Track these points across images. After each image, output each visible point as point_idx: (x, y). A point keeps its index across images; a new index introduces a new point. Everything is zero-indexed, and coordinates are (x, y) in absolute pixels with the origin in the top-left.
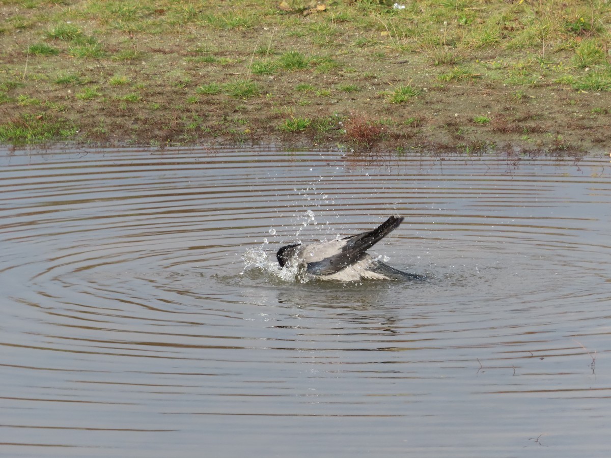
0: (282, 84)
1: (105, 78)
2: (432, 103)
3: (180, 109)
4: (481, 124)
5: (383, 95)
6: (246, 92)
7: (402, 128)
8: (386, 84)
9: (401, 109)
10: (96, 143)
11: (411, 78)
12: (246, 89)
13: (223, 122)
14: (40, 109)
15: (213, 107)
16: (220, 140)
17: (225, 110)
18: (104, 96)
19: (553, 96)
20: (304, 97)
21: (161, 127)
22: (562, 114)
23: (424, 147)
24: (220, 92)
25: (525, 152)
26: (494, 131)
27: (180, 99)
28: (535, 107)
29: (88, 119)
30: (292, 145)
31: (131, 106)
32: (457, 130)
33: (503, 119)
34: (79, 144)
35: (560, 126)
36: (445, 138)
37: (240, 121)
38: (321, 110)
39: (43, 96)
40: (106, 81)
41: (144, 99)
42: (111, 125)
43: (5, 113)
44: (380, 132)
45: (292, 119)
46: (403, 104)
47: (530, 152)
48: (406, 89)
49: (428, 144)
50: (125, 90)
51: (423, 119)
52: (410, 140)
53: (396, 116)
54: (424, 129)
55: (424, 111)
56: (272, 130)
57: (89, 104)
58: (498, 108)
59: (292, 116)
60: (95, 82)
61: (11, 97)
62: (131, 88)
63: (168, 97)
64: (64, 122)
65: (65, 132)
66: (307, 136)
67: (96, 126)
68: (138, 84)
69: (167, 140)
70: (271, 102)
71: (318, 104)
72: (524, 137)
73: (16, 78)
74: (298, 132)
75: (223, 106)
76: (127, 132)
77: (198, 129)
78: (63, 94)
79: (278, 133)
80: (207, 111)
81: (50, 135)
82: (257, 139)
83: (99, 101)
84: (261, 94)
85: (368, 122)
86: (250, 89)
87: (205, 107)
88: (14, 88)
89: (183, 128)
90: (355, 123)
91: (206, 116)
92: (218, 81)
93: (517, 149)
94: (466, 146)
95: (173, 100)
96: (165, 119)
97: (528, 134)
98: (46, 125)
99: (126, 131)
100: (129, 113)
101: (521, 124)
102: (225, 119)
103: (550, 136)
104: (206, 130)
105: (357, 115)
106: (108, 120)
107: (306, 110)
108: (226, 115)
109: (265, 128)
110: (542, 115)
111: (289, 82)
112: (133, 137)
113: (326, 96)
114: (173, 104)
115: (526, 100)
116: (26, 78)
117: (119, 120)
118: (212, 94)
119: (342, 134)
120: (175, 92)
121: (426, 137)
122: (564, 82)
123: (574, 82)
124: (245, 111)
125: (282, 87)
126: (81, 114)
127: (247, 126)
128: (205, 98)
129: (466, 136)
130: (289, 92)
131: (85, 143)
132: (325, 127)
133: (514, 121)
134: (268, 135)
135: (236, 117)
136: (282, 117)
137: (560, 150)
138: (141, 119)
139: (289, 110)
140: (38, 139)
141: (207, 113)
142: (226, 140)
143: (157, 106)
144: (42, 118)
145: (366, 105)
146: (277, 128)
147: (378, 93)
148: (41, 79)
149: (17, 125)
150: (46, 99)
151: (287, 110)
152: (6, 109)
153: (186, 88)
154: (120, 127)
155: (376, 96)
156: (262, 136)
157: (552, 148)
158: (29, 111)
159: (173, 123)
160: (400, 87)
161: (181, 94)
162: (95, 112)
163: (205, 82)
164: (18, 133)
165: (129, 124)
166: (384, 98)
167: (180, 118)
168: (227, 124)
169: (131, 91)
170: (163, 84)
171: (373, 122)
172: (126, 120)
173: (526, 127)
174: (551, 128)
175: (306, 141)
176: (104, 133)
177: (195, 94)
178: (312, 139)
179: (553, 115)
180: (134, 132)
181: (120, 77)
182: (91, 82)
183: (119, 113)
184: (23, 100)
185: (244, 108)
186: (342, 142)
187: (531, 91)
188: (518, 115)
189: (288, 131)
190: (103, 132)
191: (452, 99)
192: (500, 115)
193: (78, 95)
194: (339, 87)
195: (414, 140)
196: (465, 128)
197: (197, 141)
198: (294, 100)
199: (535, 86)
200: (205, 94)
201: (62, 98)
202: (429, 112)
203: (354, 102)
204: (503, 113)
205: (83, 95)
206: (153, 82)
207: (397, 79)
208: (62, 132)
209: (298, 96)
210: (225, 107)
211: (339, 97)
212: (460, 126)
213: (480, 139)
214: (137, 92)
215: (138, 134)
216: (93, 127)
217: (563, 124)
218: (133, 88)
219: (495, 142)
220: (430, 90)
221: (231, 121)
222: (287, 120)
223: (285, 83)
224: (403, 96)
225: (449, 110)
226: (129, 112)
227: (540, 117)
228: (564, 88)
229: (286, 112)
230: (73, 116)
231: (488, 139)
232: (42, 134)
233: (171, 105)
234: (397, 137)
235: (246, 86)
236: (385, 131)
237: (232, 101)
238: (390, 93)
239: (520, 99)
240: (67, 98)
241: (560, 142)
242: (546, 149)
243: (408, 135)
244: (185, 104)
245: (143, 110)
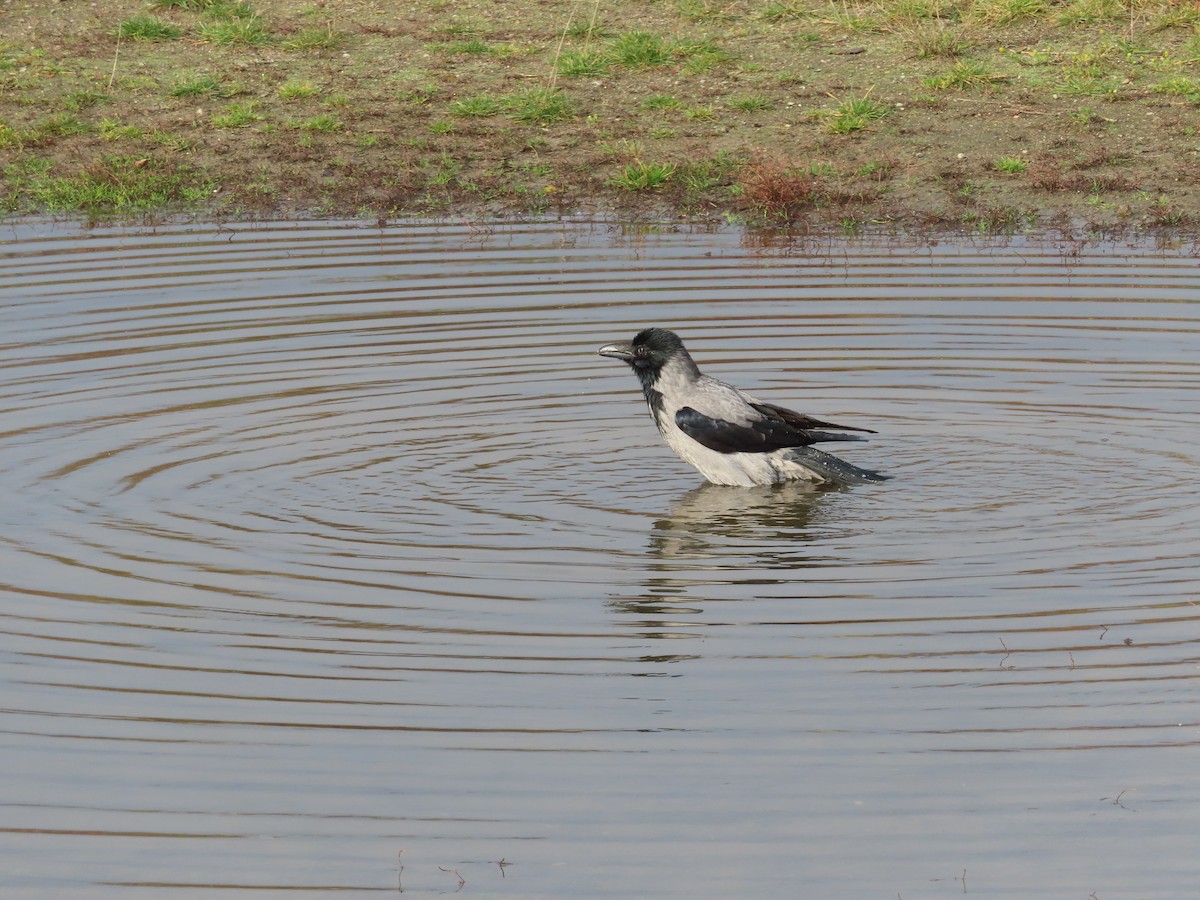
0: (617, 97)
1: (270, 85)
2: (912, 133)
3: (416, 146)
4: (1009, 173)
5: (816, 118)
6: (547, 112)
7: (854, 183)
8: (821, 94)
9: (851, 145)
10: (252, 214)
11: (871, 84)
12: (547, 107)
13: (502, 171)
14: (141, 147)
15: (482, 142)
16: (495, 206)
17: (506, 148)
18: (268, 120)
19: (1150, 118)
20: (661, 122)
21: (380, 182)
22: (1168, 154)
23: (897, 219)
24: (495, 113)
25: (1095, 228)
26: (1034, 187)
27: (417, 126)
28: (1115, 142)
29: (236, 167)
30: (637, 215)
31: (320, 139)
32: (961, 186)
33: (1052, 165)
34: (218, 215)
35: (1164, 177)
36: (937, 201)
37: (535, 169)
38: (695, 147)
39: (148, 121)
40: (272, 92)
41: (346, 126)
42: (282, 178)
43: (73, 155)
44: (810, 190)
45: (638, 165)
46: (855, 134)
47: (1105, 230)
48: (862, 105)
49: (904, 214)
50: (310, 109)
51: (894, 166)
52: (869, 206)
53: (842, 158)
54: (897, 184)
55: (897, 148)
56: (598, 186)
57: (238, 137)
58: (1041, 142)
59: (636, 159)
60: (250, 93)
61: (86, 123)
62: (321, 105)
63: (393, 121)
64: (189, 172)
65: (192, 193)
66: (667, 200)
67: (252, 181)
68: (336, 96)
69: (390, 207)
70: (597, 132)
71: (689, 136)
72: (1094, 199)
73: (95, 86)
74: (650, 190)
75: (500, 139)
76: (311, 193)
77: (452, 184)
78: (188, 117)
79: (610, 192)
80: (469, 149)
81: (161, 199)
82: (567, 205)
83: (257, 130)
84: (577, 115)
85: (787, 171)
86: (555, 106)
87: (467, 142)
88: (92, 106)
89: (423, 182)
90: (761, 172)
91: (468, 160)
92: (492, 90)
93: (1079, 224)
94: (980, 218)
95: (404, 128)
96: (388, 166)
97: (1101, 194)
98: (154, 178)
99: (310, 190)
100: (316, 154)
101: (1087, 174)
102: (506, 166)
103: (1144, 199)
104: (469, 188)
105: (765, 156)
106: (276, 169)
107: (665, 147)
108: (508, 157)
109: (584, 184)
110: (1128, 156)
111: (632, 92)
112: (325, 201)
113: (705, 119)
114: (403, 136)
115: (1098, 126)
116: (115, 85)
117: (297, 169)
118: (482, 117)
119: (735, 196)
120: (407, 113)
121: (901, 199)
122: (1171, 90)
123: (1192, 90)
124: (544, 150)
125: (617, 101)
126: (222, 157)
127: (549, 180)
128: (467, 124)
129: (979, 198)
130: (632, 113)
131: (231, 214)
132: (702, 181)
133: (1074, 168)
134: (591, 196)
135: (526, 161)
136: (618, 161)
137: (1165, 225)
138: (341, 167)
139: (632, 148)
140: (139, 206)
141: (470, 154)
142: (508, 207)
143: (372, 140)
144: (146, 162)
145: (782, 137)
146: (607, 183)
147: (807, 113)
148: (145, 88)
149: (97, 178)
150: (155, 127)
151: (627, 146)
152: (76, 147)
153: (430, 105)
154: (300, 181)
155: (803, 118)
156: (578, 200)
157: (1148, 221)
158: (121, 151)
159: (404, 173)
160: (849, 101)
161: (420, 116)
162: (251, 153)
163: (466, 92)
164: (99, 194)
165: (317, 175)
166: (818, 124)
167: (418, 164)
168: (509, 175)
169: (320, 111)
170: (385, 96)
171: (796, 170)
172: (311, 168)
173: (1098, 179)
174: (1148, 182)
175: (665, 209)
176: (268, 194)
177: (447, 115)
178: (676, 206)
179: (1151, 156)
180: (327, 192)
181: (300, 83)
182: (244, 94)
183: (298, 154)
184: (108, 129)
185: (542, 144)
186: (734, 211)
187: (1108, 108)
188: (1082, 156)
189: (629, 189)
190: (266, 191)
191: (952, 125)
192: (1047, 156)
193: (217, 119)
194: (729, 101)
195: (878, 206)
196: (978, 183)
197: (451, 209)
198: (640, 128)
199: (1115, 100)
200: (466, 115)
201: (185, 125)
202: (908, 149)
203: (759, 132)
204: (1052, 151)
205: (226, 118)
206: (364, 93)
207: (845, 86)
208: (185, 192)
209: (649, 119)
210: (506, 142)
211: (731, 121)
212: (969, 177)
213: (1007, 204)
214: (334, 113)
215: (334, 196)
216: (246, 181)
217: (1171, 173)
218: (325, 104)
219: (1037, 210)
220: (908, 106)
221: (518, 170)
222: (628, 168)
223: (625, 94)
224: (855, 120)
225: (947, 147)
226: (318, 152)
227: (1125, 159)
228: (1173, 103)
229: (625, 151)
230: (206, 161)
231: (1022, 203)
232: (146, 196)
233: (400, 138)
234: (844, 200)
235: (548, 100)
236: (820, 189)
237: (519, 129)
238: (831, 112)
239: (1086, 124)
240: (194, 124)
241: (1164, 209)
242: (1136, 223)
243: (865, 196)
244: (427, 136)
245: (345, 148)
